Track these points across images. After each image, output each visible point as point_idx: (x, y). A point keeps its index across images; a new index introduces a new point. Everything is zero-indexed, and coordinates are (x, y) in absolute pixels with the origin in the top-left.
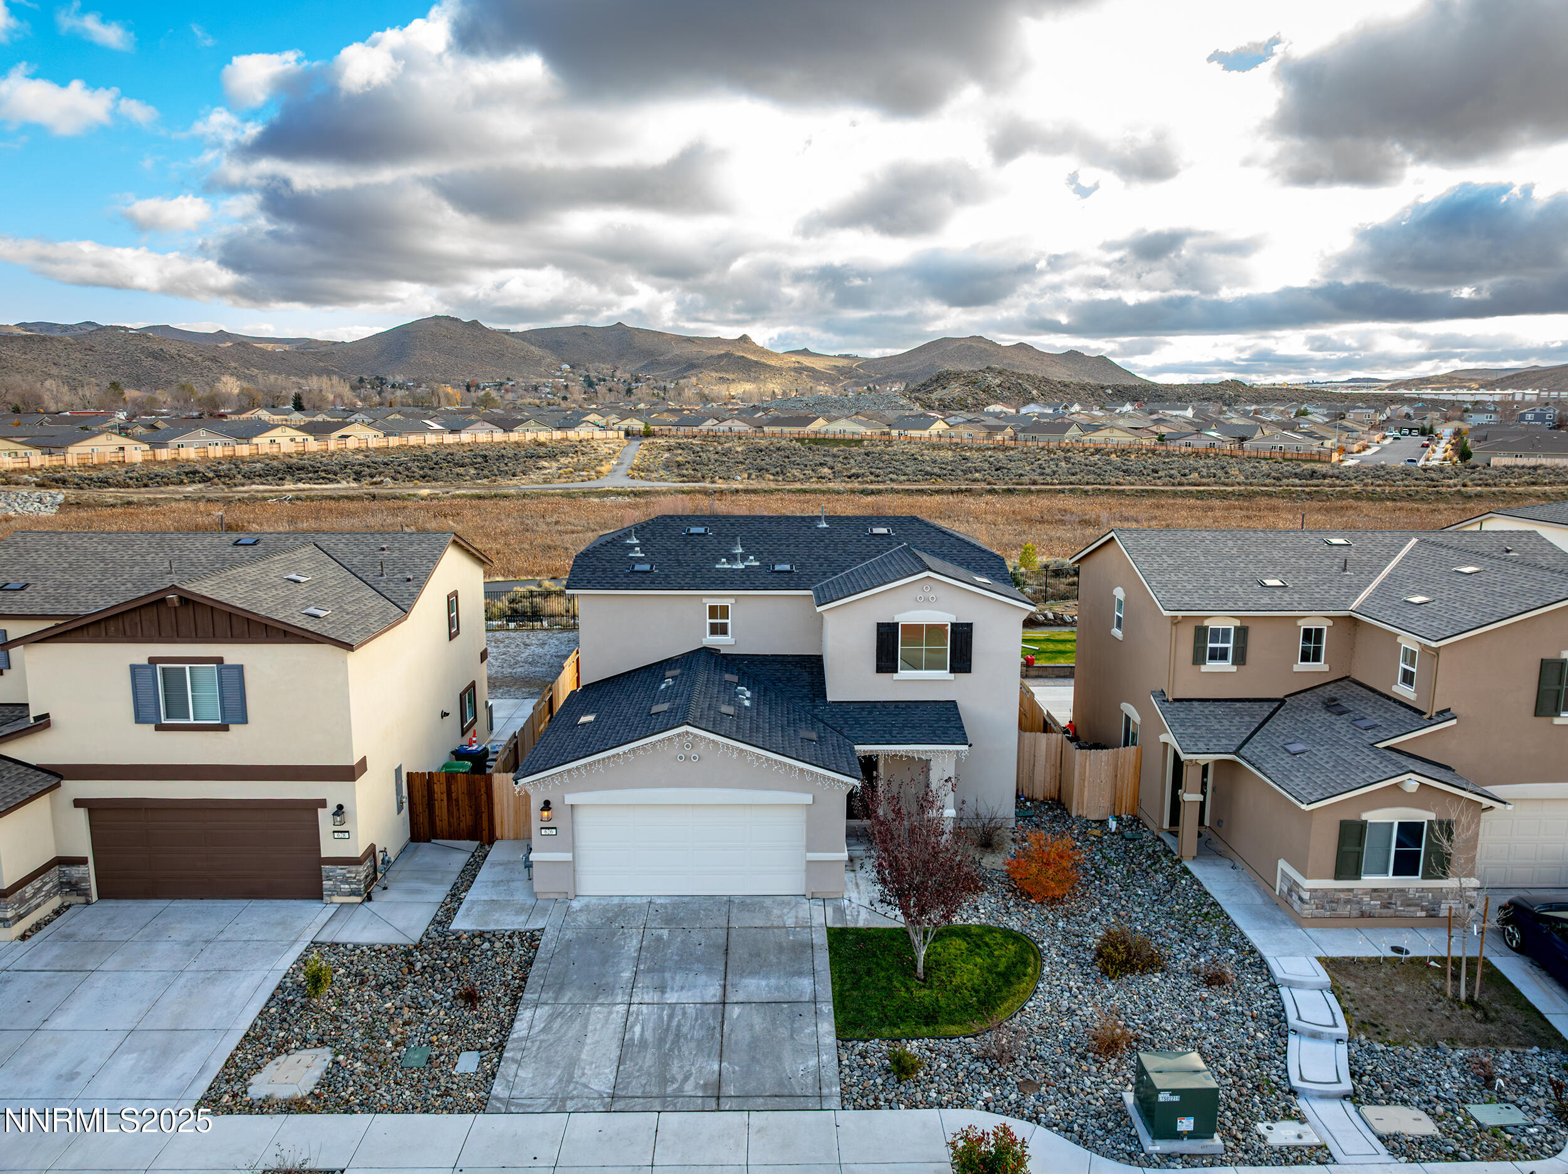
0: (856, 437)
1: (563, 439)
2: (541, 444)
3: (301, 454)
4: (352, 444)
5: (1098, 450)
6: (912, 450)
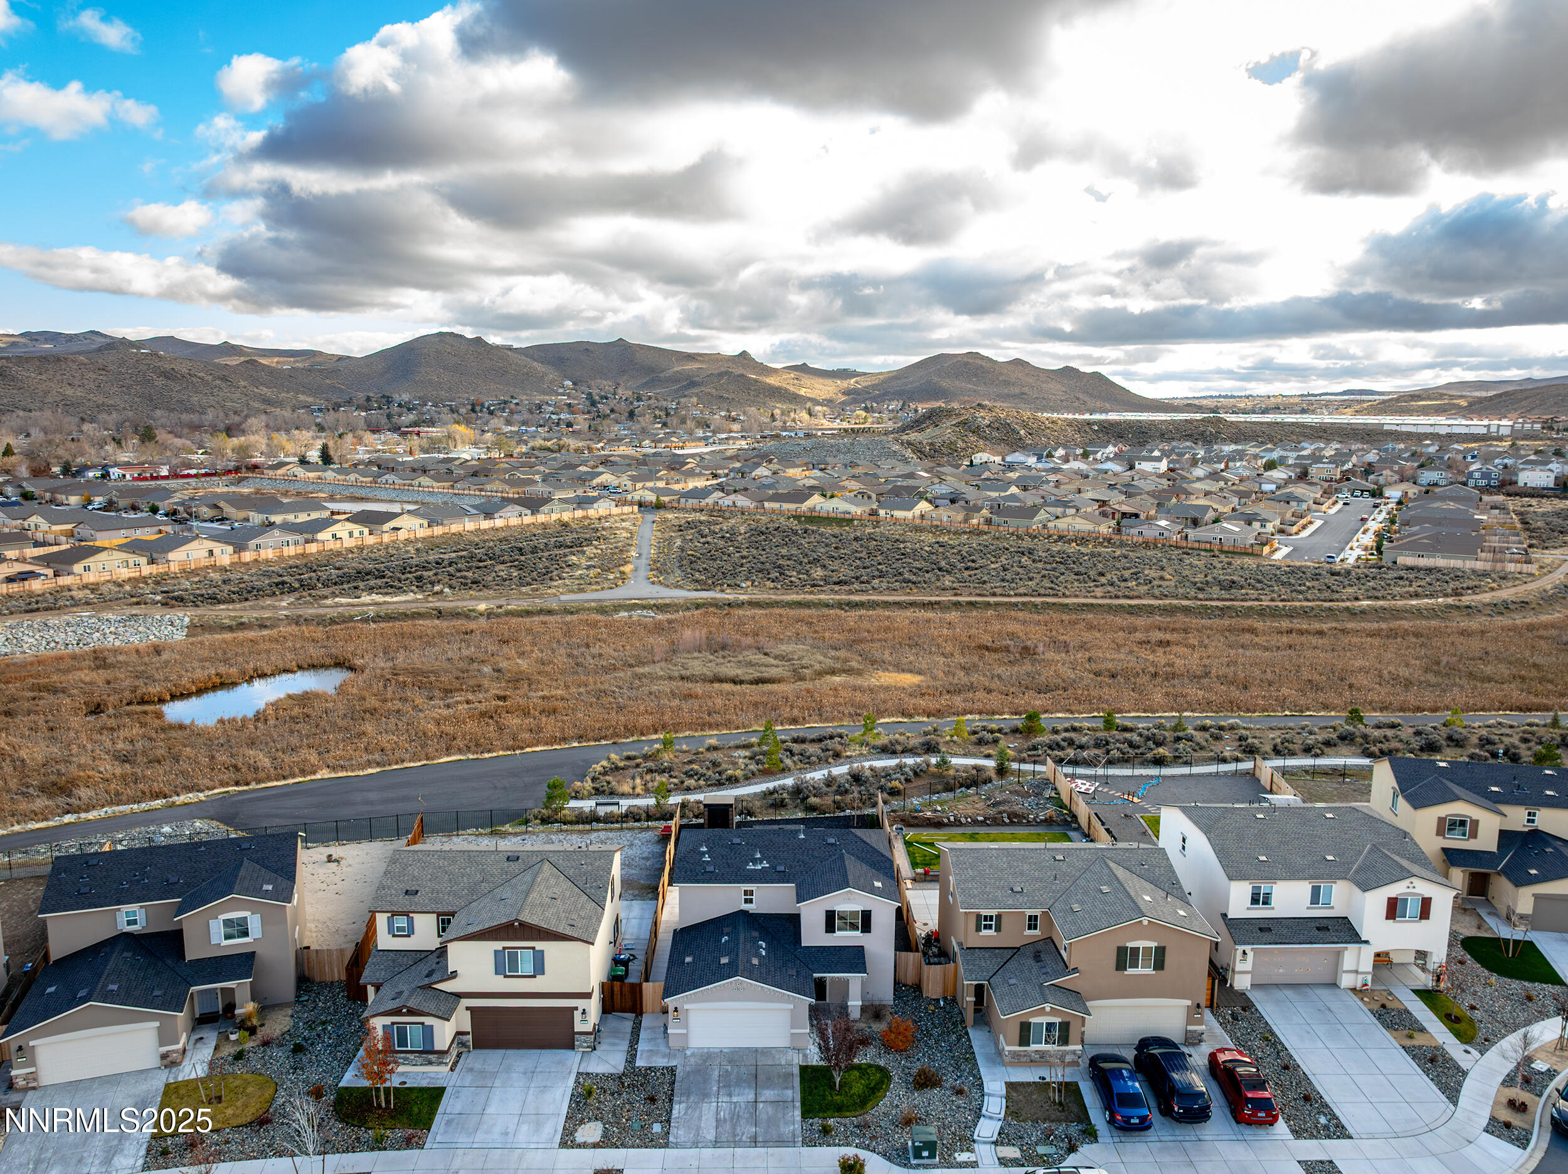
0: (847, 516)
1: (584, 517)
2: (565, 525)
3: (361, 549)
4: (402, 535)
5: (1061, 538)
6: (897, 532)
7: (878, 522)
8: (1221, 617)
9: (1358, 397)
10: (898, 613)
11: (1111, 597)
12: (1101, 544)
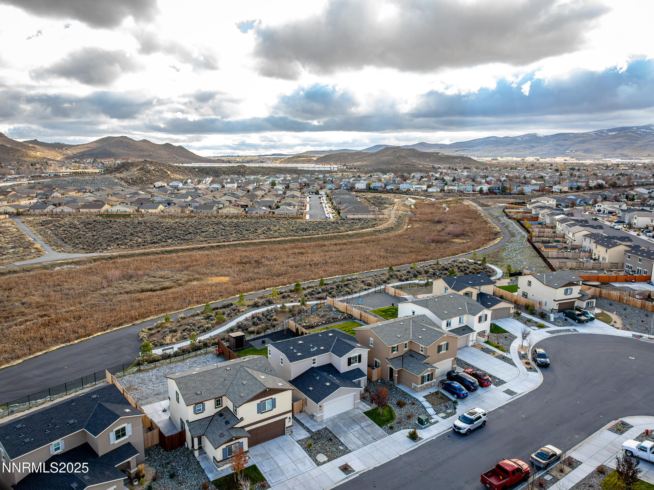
0: (127, 213)
5: (227, 217)
6: (154, 219)
7: (143, 215)
8: (310, 241)
9: (279, 157)
10: (194, 253)
11: (269, 238)
12: (244, 218)
